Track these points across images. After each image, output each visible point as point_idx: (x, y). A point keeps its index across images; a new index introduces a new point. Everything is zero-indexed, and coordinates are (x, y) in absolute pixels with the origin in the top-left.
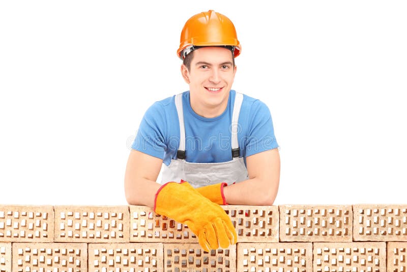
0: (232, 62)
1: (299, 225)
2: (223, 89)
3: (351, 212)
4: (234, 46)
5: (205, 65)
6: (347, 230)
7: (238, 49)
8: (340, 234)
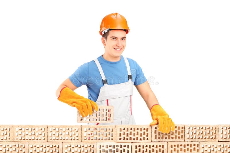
1: (194, 134)
3: (217, 128)
6: (215, 136)
8: (212, 138)
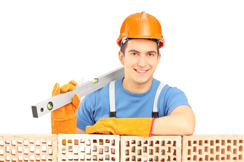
0: (157, 52)
2: (149, 71)
4: (159, 39)
5: (135, 53)
7: (162, 42)
